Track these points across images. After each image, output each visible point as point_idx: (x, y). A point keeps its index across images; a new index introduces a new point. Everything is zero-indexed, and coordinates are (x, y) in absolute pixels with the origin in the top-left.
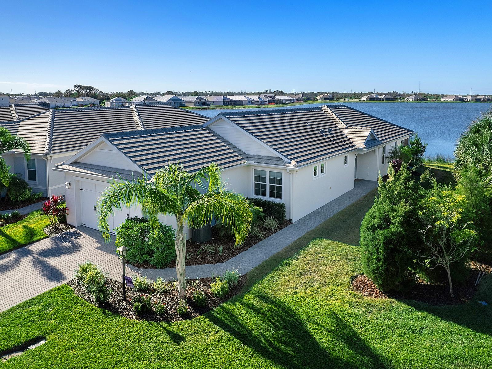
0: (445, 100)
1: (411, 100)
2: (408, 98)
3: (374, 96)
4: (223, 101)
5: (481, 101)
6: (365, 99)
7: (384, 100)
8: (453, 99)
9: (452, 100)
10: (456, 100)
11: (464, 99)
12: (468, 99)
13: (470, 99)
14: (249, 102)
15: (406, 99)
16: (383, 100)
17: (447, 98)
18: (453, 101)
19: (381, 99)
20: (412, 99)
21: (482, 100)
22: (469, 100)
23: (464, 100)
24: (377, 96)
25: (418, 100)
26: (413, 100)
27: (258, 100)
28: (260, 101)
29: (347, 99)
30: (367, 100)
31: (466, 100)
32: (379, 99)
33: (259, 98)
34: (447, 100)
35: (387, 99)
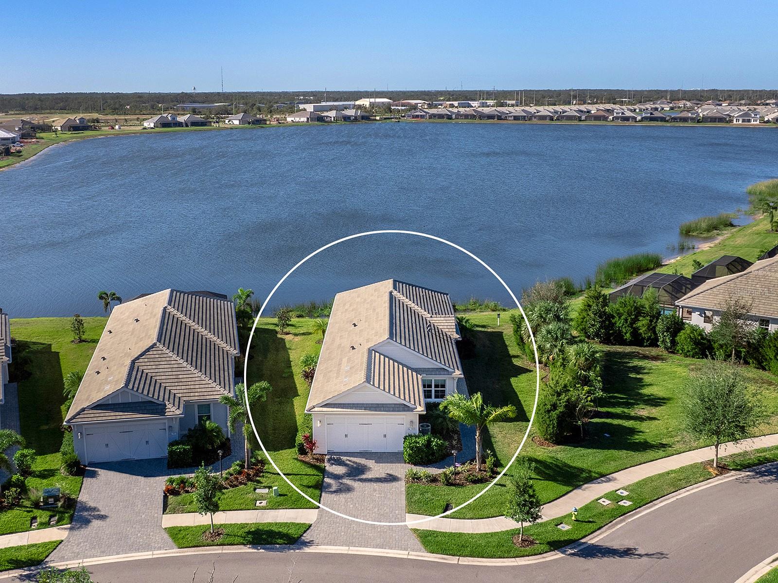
0: (293, 119)
1: (236, 122)
2: (229, 118)
3: (170, 118)
5: (352, 119)
6: (152, 125)
7: (189, 124)
8: (308, 119)
9: (305, 120)
10: (312, 119)
11: (325, 116)
12: (331, 117)
13: (334, 117)
15: (227, 121)
16: (187, 126)
17: (298, 116)
18: (308, 121)
19: (182, 122)
20: (238, 121)
21: (354, 118)
22: (332, 119)
23: (326, 118)
24: (174, 119)
25: (249, 123)
26: (240, 124)
29: (117, 127)
30: (157, 127)
31: (329, 119)
32: (180, 124)
34: (297, 119)
35: (194, 124)
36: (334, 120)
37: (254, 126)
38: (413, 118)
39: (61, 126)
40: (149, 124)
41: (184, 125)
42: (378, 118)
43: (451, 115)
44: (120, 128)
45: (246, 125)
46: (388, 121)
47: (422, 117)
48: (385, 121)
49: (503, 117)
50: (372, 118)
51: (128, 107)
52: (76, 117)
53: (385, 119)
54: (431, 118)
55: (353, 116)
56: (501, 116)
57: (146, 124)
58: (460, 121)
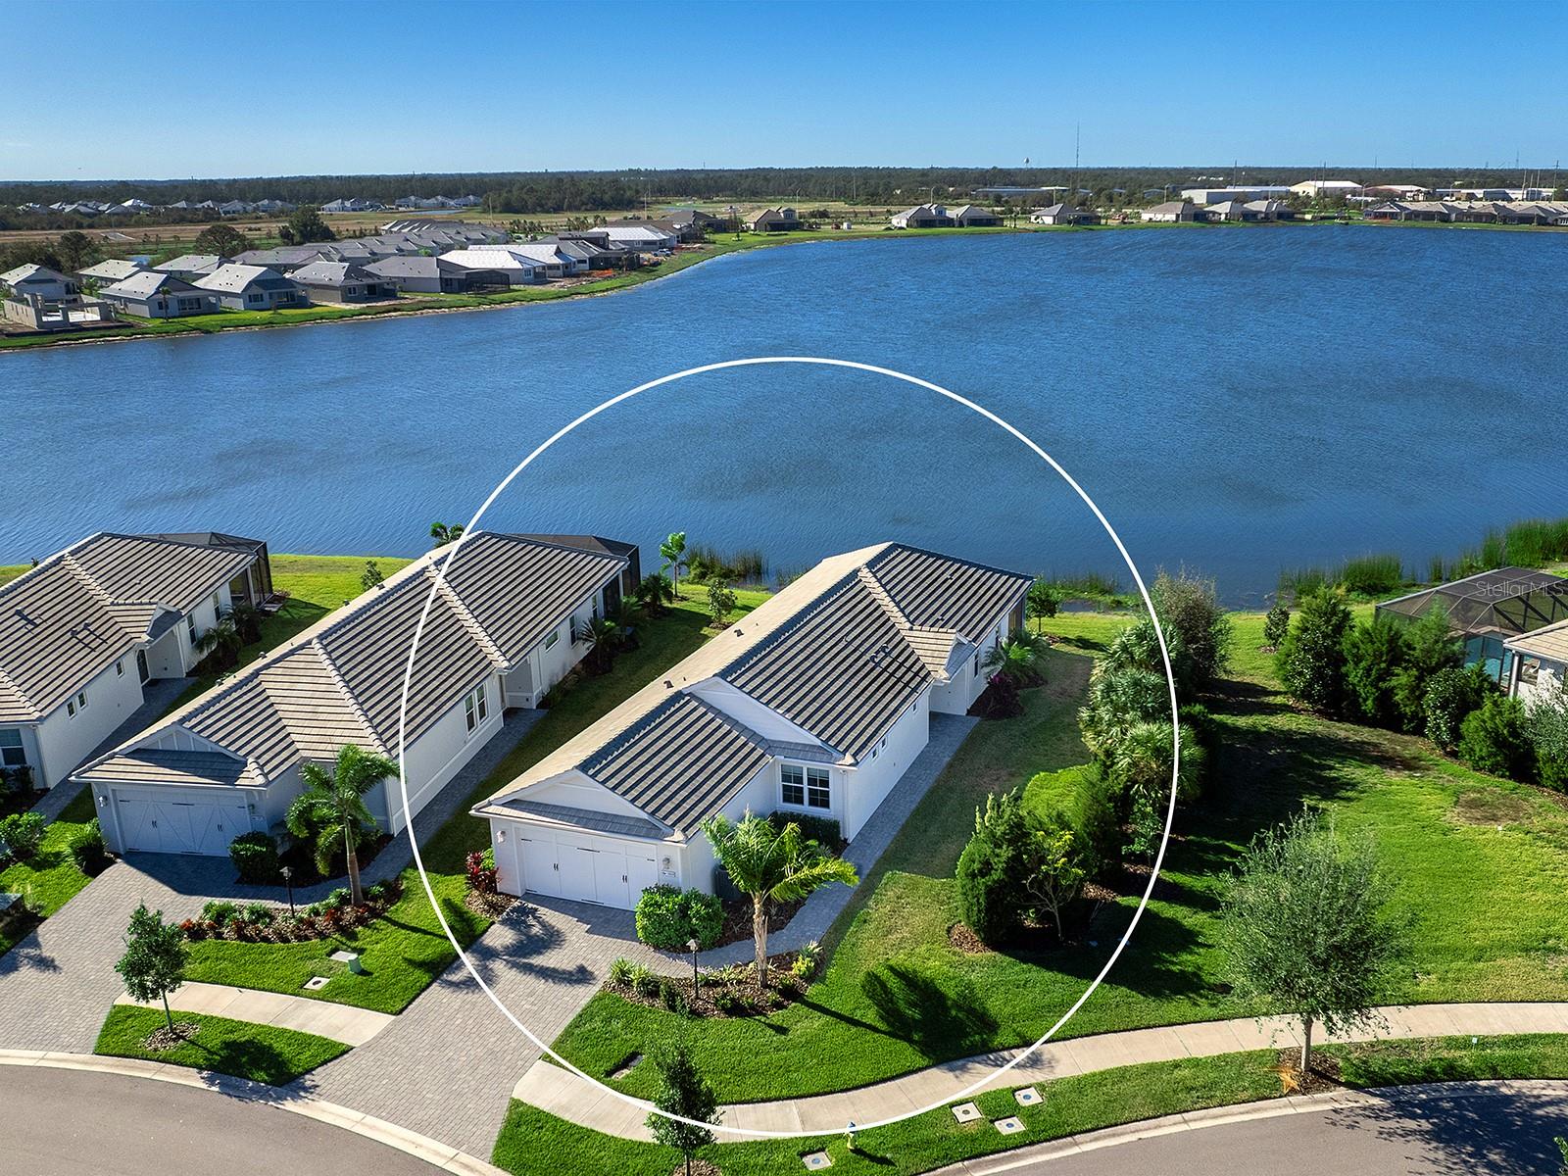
0: (1152, 216)
1: (1049, 220)
2: (1038, 213)
3: (934, 211)
4: (441, 278)
5: (1259, 218)
6: (904, 223)
7: (965, 223)
8: (1178, 216)
9: (1173, 217)
10: (1185, 217)
11: (1209, 212)
12: (1220, 214)
13: (1226, 214)
14: (527, 272)
15: (1032, 219)
16: (961, 225)
17: (1160, 212)
18: (1177, 220)
19: (953, 219)
20: (1052, 218)
21: (1263, 215)
22: (1223, 217)
23: (1211, 215)
24: (940, 213)
25: (1069, 222)
26: (1054, 223)
27: (556, 261)
28: (563, 265)
29: (845, 225)
30: (911, 226)
31: (1216, 217)
32: (950, 222)
33: (558, 253)
34: (1159, 217)
35: (975, 222)
36: (1226, 219)
37: (1077, 228)
38: (1376, 217)
39: (755, 223)
40: (899, 221)
41: (957, 224)
42: (1308, 217)
43: (1449, 215)
44: (849, 228)
45: (1065, 226)
46: (1327, 223)
47: (1393, 216)
48: (1322, 222)
49: (1550, 220)
50: (1299, 216)
51: (898, 192)
52: (778, 208)
53: (1323, 218)
54: (1410, 219)
55: (1261, 212)
56: (1546, 219)
57: (895, 221)
58: (1464, 226)
